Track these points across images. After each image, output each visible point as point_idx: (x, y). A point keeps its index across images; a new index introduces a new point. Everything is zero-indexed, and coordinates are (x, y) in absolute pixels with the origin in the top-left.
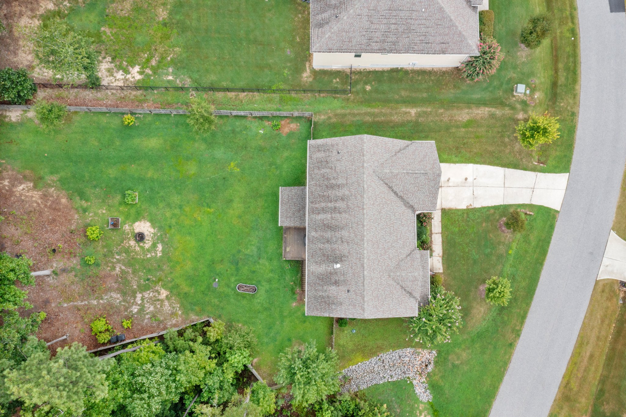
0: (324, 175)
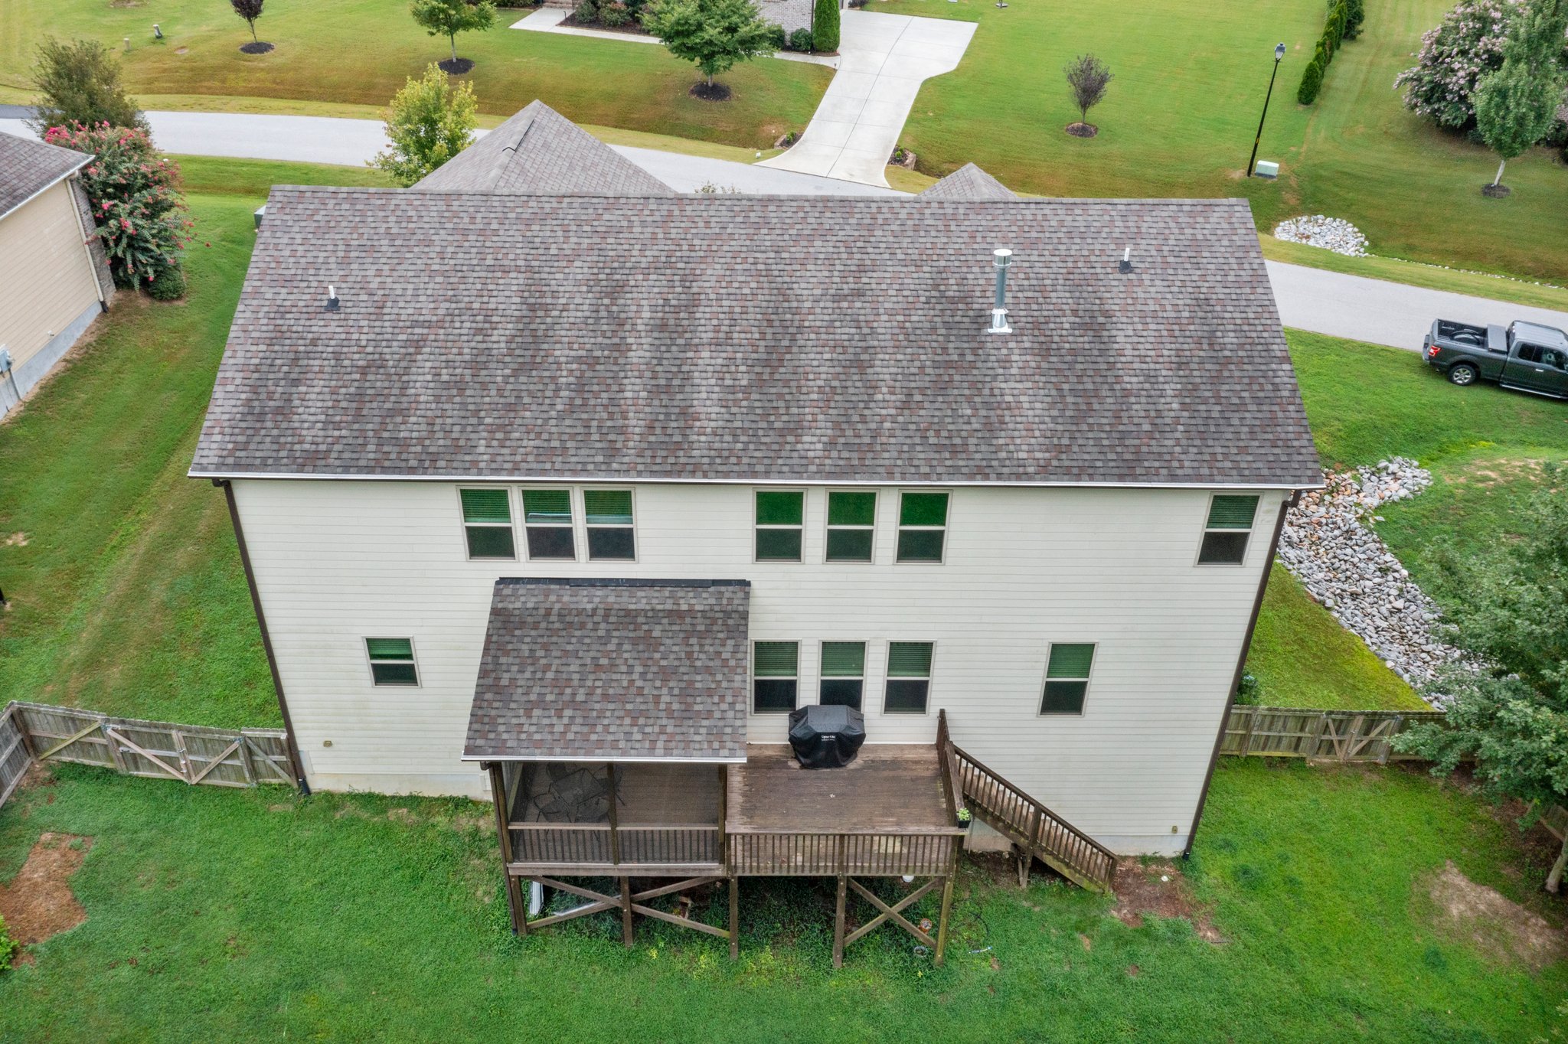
0: (446, 385)
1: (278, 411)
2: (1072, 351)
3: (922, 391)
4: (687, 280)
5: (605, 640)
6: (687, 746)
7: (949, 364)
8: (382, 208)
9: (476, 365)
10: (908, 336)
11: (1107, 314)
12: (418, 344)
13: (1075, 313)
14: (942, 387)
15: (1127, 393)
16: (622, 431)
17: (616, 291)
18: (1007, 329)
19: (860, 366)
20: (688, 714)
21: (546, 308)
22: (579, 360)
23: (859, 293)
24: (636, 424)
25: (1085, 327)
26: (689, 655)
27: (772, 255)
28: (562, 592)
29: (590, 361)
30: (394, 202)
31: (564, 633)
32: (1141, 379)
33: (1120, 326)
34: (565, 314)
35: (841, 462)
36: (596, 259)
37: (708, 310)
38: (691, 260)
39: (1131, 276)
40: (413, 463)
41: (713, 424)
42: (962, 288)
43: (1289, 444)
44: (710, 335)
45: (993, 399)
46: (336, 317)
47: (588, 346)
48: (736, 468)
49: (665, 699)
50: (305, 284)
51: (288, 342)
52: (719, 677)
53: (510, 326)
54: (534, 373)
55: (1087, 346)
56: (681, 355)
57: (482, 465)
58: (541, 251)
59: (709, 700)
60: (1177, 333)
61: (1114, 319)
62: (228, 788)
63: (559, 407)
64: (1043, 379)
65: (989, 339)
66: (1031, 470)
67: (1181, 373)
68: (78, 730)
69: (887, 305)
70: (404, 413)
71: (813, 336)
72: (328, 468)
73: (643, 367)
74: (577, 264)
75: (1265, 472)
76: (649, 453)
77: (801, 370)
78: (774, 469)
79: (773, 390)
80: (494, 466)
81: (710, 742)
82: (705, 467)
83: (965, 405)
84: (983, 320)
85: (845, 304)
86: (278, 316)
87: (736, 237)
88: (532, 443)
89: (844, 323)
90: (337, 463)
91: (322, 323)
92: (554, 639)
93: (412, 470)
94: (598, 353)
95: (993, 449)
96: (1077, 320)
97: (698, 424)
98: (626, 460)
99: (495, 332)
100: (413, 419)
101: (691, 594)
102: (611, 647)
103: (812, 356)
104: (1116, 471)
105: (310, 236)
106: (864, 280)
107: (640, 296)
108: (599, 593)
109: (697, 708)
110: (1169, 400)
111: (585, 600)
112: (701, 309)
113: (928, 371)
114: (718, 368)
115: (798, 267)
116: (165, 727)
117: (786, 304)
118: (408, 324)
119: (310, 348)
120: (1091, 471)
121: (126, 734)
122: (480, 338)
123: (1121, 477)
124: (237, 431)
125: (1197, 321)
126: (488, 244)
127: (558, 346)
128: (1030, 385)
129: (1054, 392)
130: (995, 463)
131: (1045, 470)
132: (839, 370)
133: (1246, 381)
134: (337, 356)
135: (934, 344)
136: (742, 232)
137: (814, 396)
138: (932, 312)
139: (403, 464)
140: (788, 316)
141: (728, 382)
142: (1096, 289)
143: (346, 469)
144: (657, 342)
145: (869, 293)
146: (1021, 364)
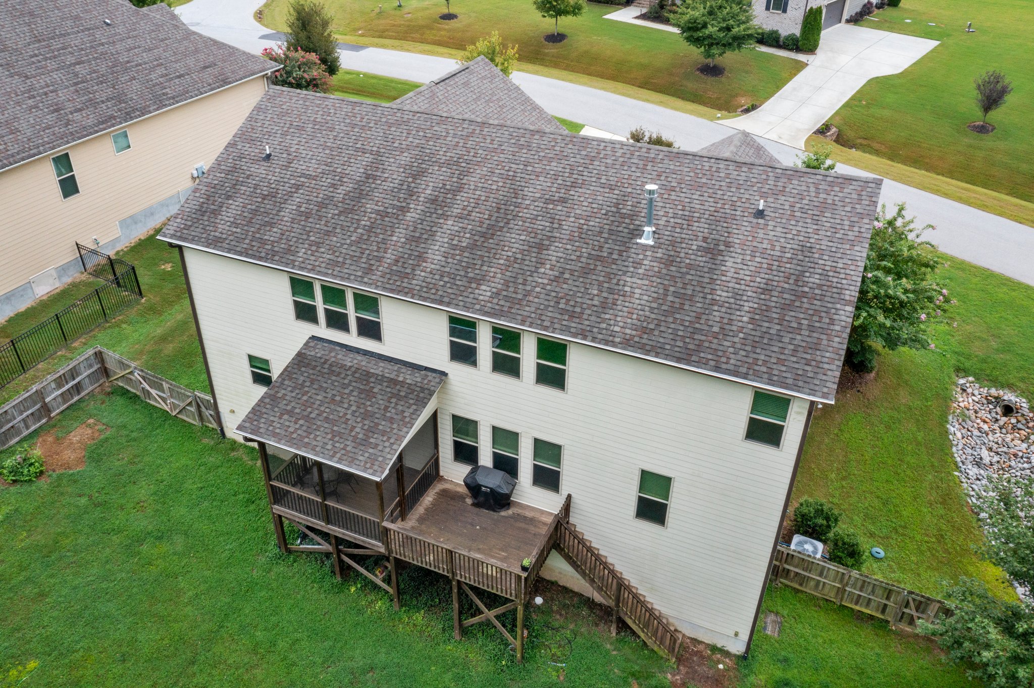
0: (301, 214)
1: (214, 212)
2: (690, 266)
3: (572, 272)
4: (464, 173)
5: (345, 386)
6: (352, 461)
7: (599, 258)
8: (318, 106)
9: (322, 205)
10: (582, 235)
11: (728, 245)
12: (298, 187)
13: (705, 239)
14: (586, 272)
15: (714, 302)
16: (380, 259)
17: (419, 174)
18: (651, 242)
19: (541, 247)
20: (364, 443)
21: (375, 178)
22: (378, 212)
23: (563, 201)
24: (390, 257)
25: (707, 251)
26: (386, 407)
27: (522, 167)
28: (340, 352)
29: (384, 214)
30: (326, 103)
31: (326, 376)
32: (730, 295)
33: (733, 255)
34: (384, 183)
35: (497, 307)
36: (417, 153)
37: (465, 195)
38: (471, 162)
39: (761, 221)
40: (263, 255)
41: (433, 266)
42: (634, 209)
43: (821, 365)
44: (459, 211)
45: (616, 287)
46: (266, 164)
47: (387, 205)
48: (432, 297)
49: (358, 430)
50: (259, 143)
51: (236, 174)
52: (395, 426)
53: (351, 185)
54: (350, 215)
55: (702, 264)
56: (437, 220)
57: (297, 263)
58: (389, 144)
59: (381, 438)
60: (774, 268)
61: (732, 249)
62: (189, 423)
63: (353, 238)
64: (659, 281)
65: (635, 246)
66: (617, 340)
67: (763, 297)
68: (125, 370)
69: (578, 212)
70: (271, 225)
71: (520, 223)
72: (221, 249)
73: (411, 224)
74: (406, 154)
75: (790, 381)
76: (388, 276)
77: (502, 243)
78: (454, 302)
79: (479, 253)
80: (302, 265)
81: (366, 463)
82: (415, 292)
83: (596, 287)
84: (637, 232)
85: (551, 206)
86: (239, 159)
87: (505, 152)
88: (328, 256)
89: (544, 219)
90: (227, 246)
91: (257, 167)
92: (319, 378)
93: (260, 259)
94: (390, 210)
95: (599, 320)
96: (704, 245)
97: (424, 264)
98: (374, 277)
99: (341, 187)
100: (275, 230)
101: (409, 372)
102: (347, 391)
103: (513, 236)
104: (678, 355)
105: (275, 116)
106: (572, 193)
107: (431, 180)
108: (359, 358)
109: (372, 440)
110: (743, 313)
111: (349, 360)
112: (462, 194)
113: (583, 260)
114: (453, 233)
115: (533, 177)
116: (160, 379)
117: (514, 200)
118: (299, 174)
119: (245, 180)
120: (659, 350)
121: (144, 378)
122: (331, 189)
123: (679, 360)
124: (189, 218)
125: (795, 262)
126: (363, 135)
127: (371, 202)
128: (647, 282)
129: (661, 291)
130: (595, 330)
131: (627, 343)
132: (526, 248)
133: (811, 312)
134: (256, 187)
135: (596, 243)
136: (511, 149)
137: (502, 262)
138: (605, 222)
139: (258, 254)
140: (512, 208)
141: (455, 242)
142: (729, 225)
143: (229, 251)
144: (427, 210)
145: (570, 201)
146: (647, 267)
